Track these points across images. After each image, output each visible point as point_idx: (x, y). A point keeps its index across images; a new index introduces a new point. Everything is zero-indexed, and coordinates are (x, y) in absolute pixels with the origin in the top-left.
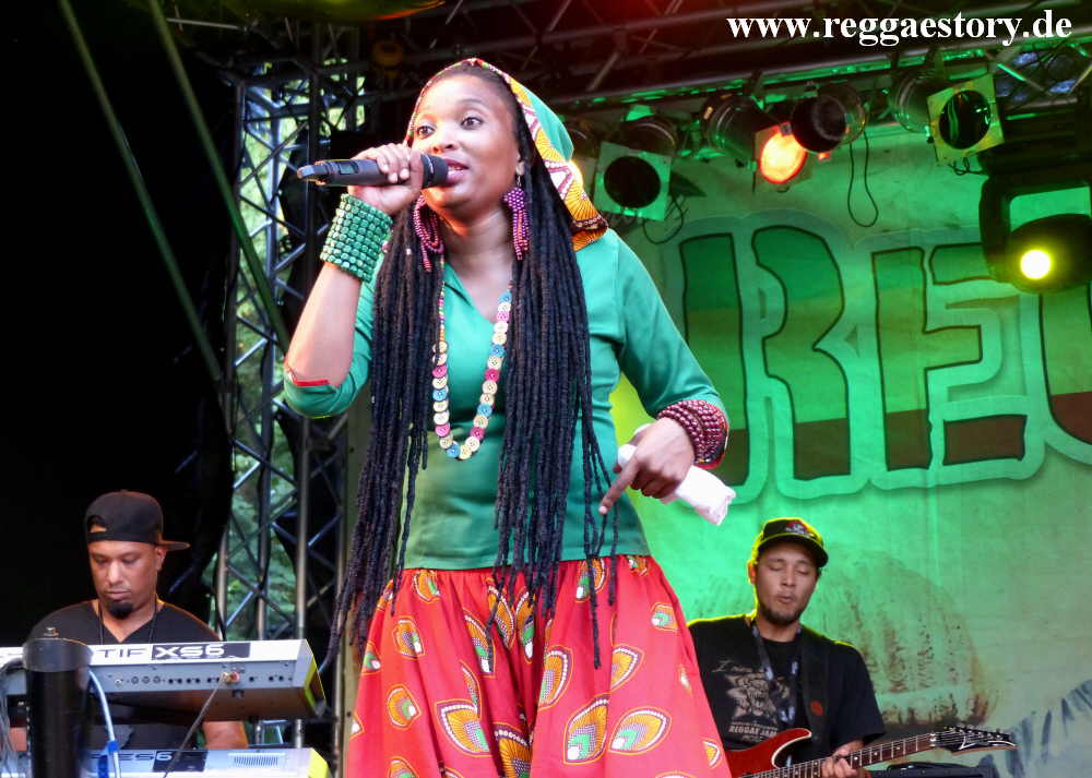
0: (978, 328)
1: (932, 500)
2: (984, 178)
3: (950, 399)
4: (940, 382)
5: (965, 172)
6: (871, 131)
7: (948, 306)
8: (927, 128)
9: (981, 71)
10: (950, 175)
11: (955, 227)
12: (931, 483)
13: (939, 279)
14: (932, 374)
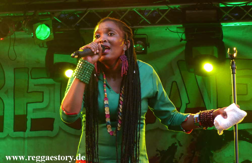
0: (43, 92)
1: (26, 141)
2: (47, 49)
3: (33, 112)
4: (31, 107)
5: (42, 47)
6: (17, 33)
7: (35, 85)
8: (32, 33)
9: (49, 19)
10: (38, 47)
11: (38, 62)
12: (26, 136)
13: (33, 77)
14: (29, 105)
